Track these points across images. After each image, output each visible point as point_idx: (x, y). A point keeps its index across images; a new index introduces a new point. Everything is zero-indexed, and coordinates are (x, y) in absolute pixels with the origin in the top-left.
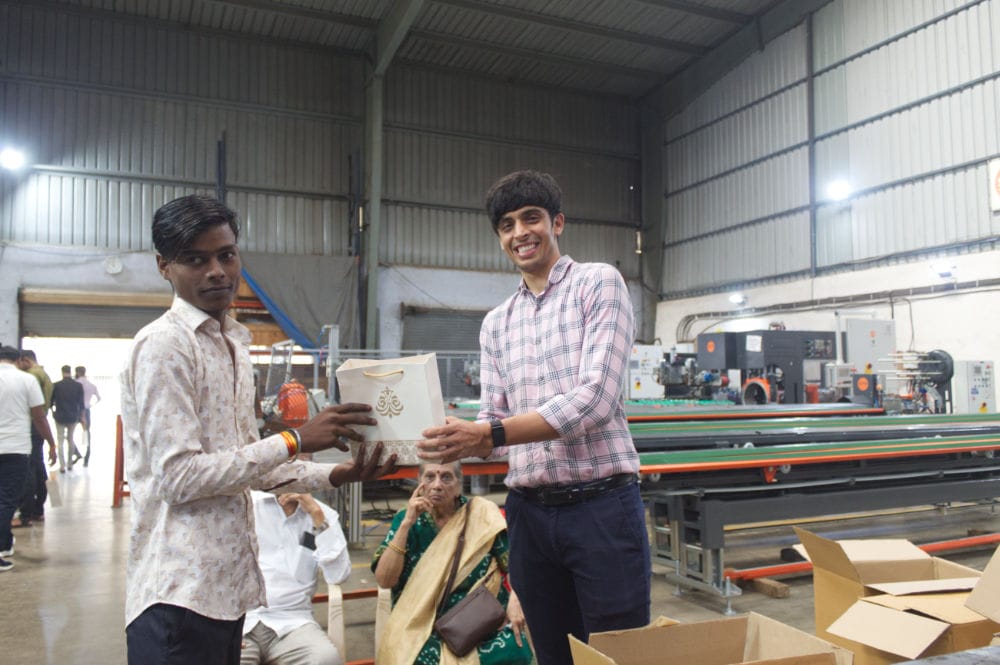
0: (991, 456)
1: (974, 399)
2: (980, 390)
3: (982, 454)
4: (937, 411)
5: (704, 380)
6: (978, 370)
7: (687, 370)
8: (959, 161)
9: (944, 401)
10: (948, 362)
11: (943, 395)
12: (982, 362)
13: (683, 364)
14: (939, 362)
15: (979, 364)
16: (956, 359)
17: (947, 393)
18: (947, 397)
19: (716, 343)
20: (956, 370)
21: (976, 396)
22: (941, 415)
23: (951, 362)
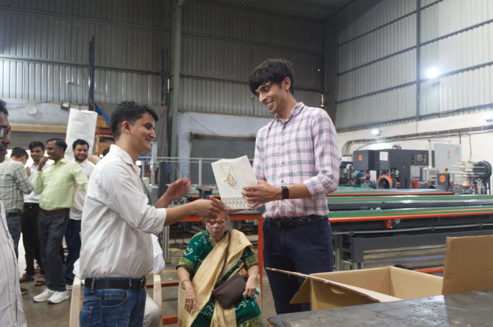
4: (482, 193)
5: (356, 176)
7: (347, 170)
9: (486, 189)
10: (489, 167)
11: (486, 186)
13: (345, 167)
14: (484, 167)
17: (488, 184)
18: (488, 187)
19: (363, 155)
22: (484, 195)
23: (491, 167)
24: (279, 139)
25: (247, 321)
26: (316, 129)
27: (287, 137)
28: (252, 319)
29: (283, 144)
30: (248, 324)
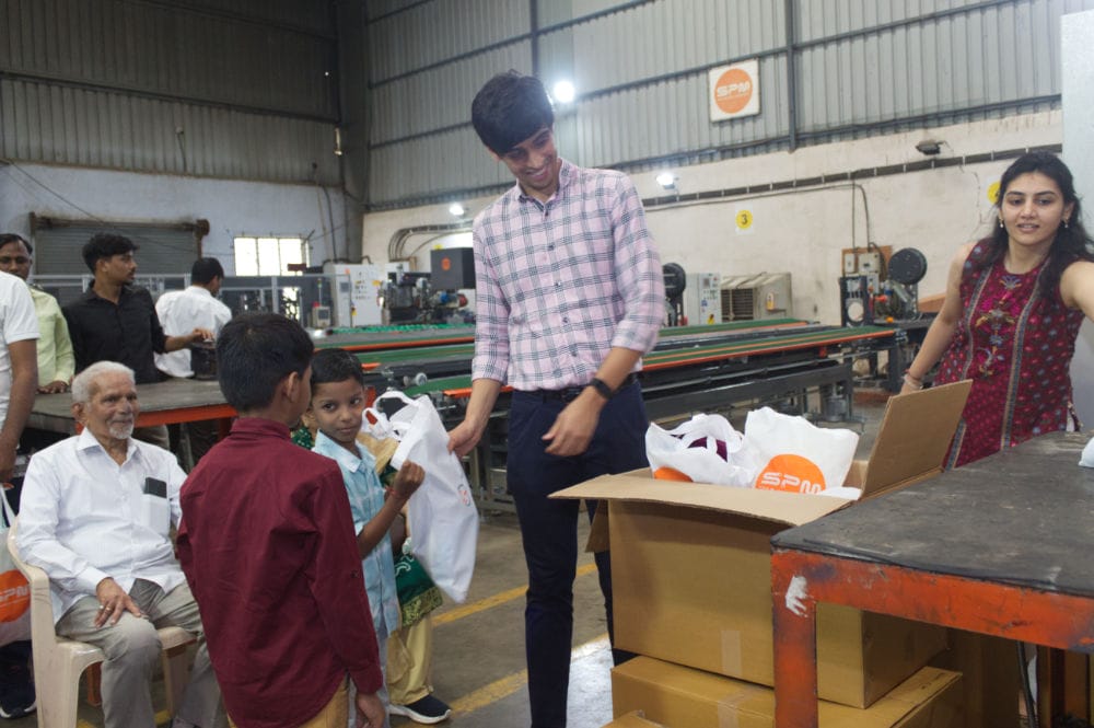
0: (745, 361)
1: (703, 311)
2: (709, 302)
3: (737, 360)
4: (670, 324)
5: (440, 302)
6: (706, 282)
7: (419, 291)
8: (681, 68)
9: (677, 315)
10: (680, 275)
11: (675, 308)
12: (710, 275)
13: (414, 285)
14: (673, 275)
15: (706, 277)
16: (688, 271)
17: (679, 306)
18: (679, 311)
19: (450, 258)
20: (688, 283)
21: (705, 308)
22: (673, 328)
23: (684, 275)
24: (539, 239)
26: (617, 213)
27: (558, 233)
28: (426, 592)
29: (551, 247)
30: (419, 603)
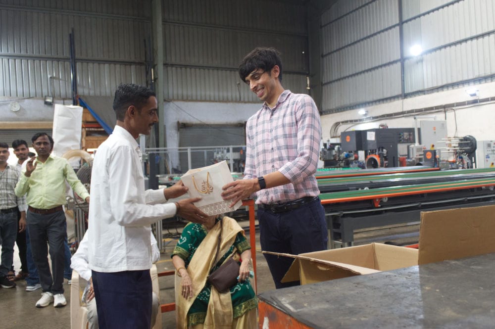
0: (492, 189)
1: (487, 161)
2: (490, 156)
4: (468, 168)
5: (345, 157)
6: (489, 145)
7: (336, 152)
8: (480, 32)
9: (472, 163)
10: (474, 142)
11: (472, 160)
12: (491, 141)
13: (334, 149)
14: (469, 142)
15: (489, 142)
16: (477, 140)
17: (473, 158)
18: (473, 161)
20: (478, 146)
21: (488, 159)
22: (470, 169)
23: (476, 142)
24: (267, 126)
25: (243, 304)
26: (299, 114)
27: (274, 124)
28: (248, 301)
29: (271, 131)
30: (244, 306)
